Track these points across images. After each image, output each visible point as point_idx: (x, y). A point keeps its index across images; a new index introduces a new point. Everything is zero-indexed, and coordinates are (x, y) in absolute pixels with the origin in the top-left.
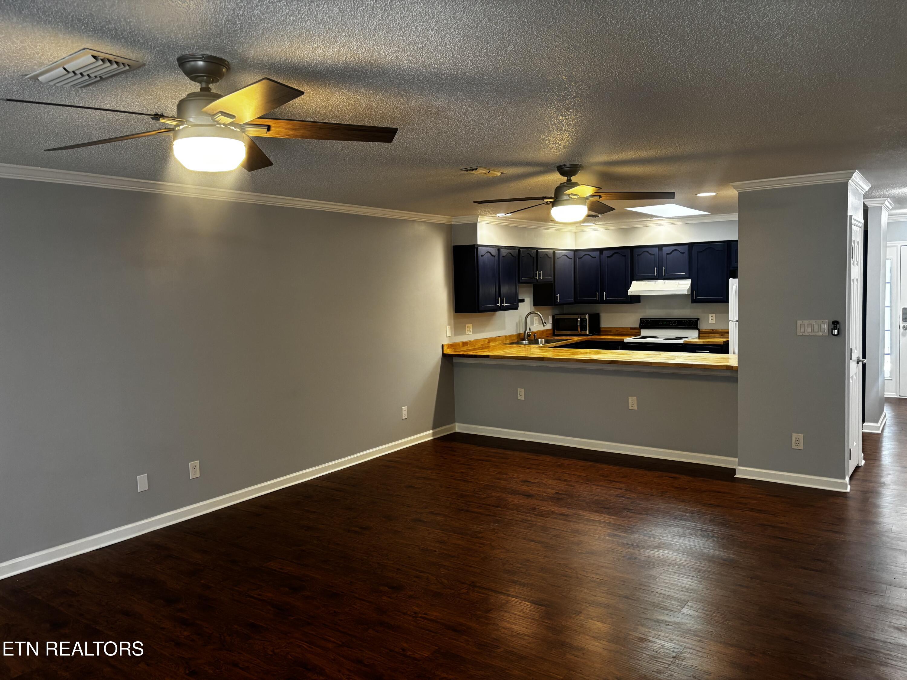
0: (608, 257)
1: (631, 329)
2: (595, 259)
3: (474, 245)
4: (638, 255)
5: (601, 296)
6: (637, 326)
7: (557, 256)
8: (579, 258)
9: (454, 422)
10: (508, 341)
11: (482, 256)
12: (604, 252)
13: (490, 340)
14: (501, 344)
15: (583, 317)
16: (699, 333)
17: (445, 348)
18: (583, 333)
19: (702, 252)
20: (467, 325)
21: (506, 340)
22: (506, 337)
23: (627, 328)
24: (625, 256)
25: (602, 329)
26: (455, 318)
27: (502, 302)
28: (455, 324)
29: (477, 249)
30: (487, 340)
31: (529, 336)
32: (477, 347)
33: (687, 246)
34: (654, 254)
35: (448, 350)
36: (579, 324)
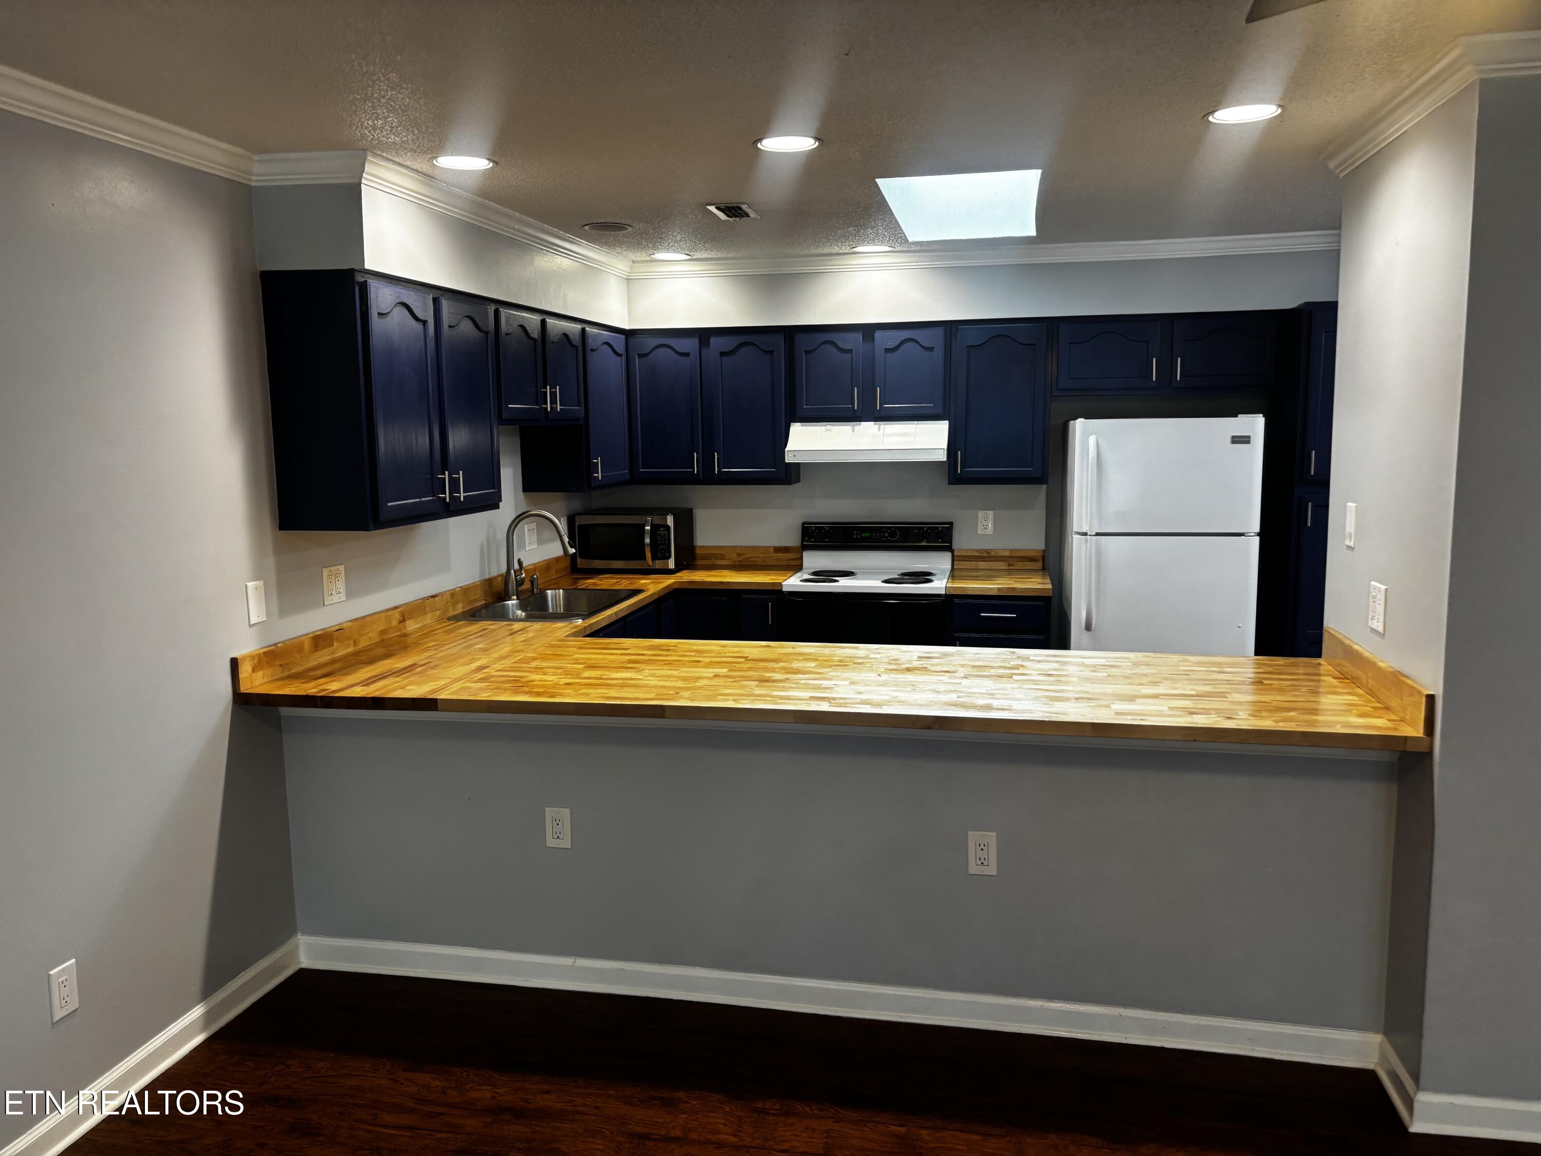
0: (723, 354)
1: (778, 550)
2: (686, 360)
3: (351, 272)
4: (807, 352)
5: (707, 463)
6: (793, 539)
7: (591, 343)
8: (640, 356)
9: (293, 932)
10: (460, 605)
11: (380, 314)
12: (713, 341)
13: (408, 612)
14: (440, 620)
15: (657, 520)
16: (953, 556)
17: (245, 670)
18: (659, 564)
19: (980, 345)
20: (325, 572)
21: (454, 604)
22: (453, 594)
23: (766, 548)
24: (771, 353)
25: (698, 552)
26: (278, 551)
27: (455, 487)
28: (281, 570)
29: (364, 287)
30: (397, 615)
31: (520, 583)
32: (364, 643)
33: (940, 331)
34: (850, 351)
35: (260, 674)
36: (647, 541)
